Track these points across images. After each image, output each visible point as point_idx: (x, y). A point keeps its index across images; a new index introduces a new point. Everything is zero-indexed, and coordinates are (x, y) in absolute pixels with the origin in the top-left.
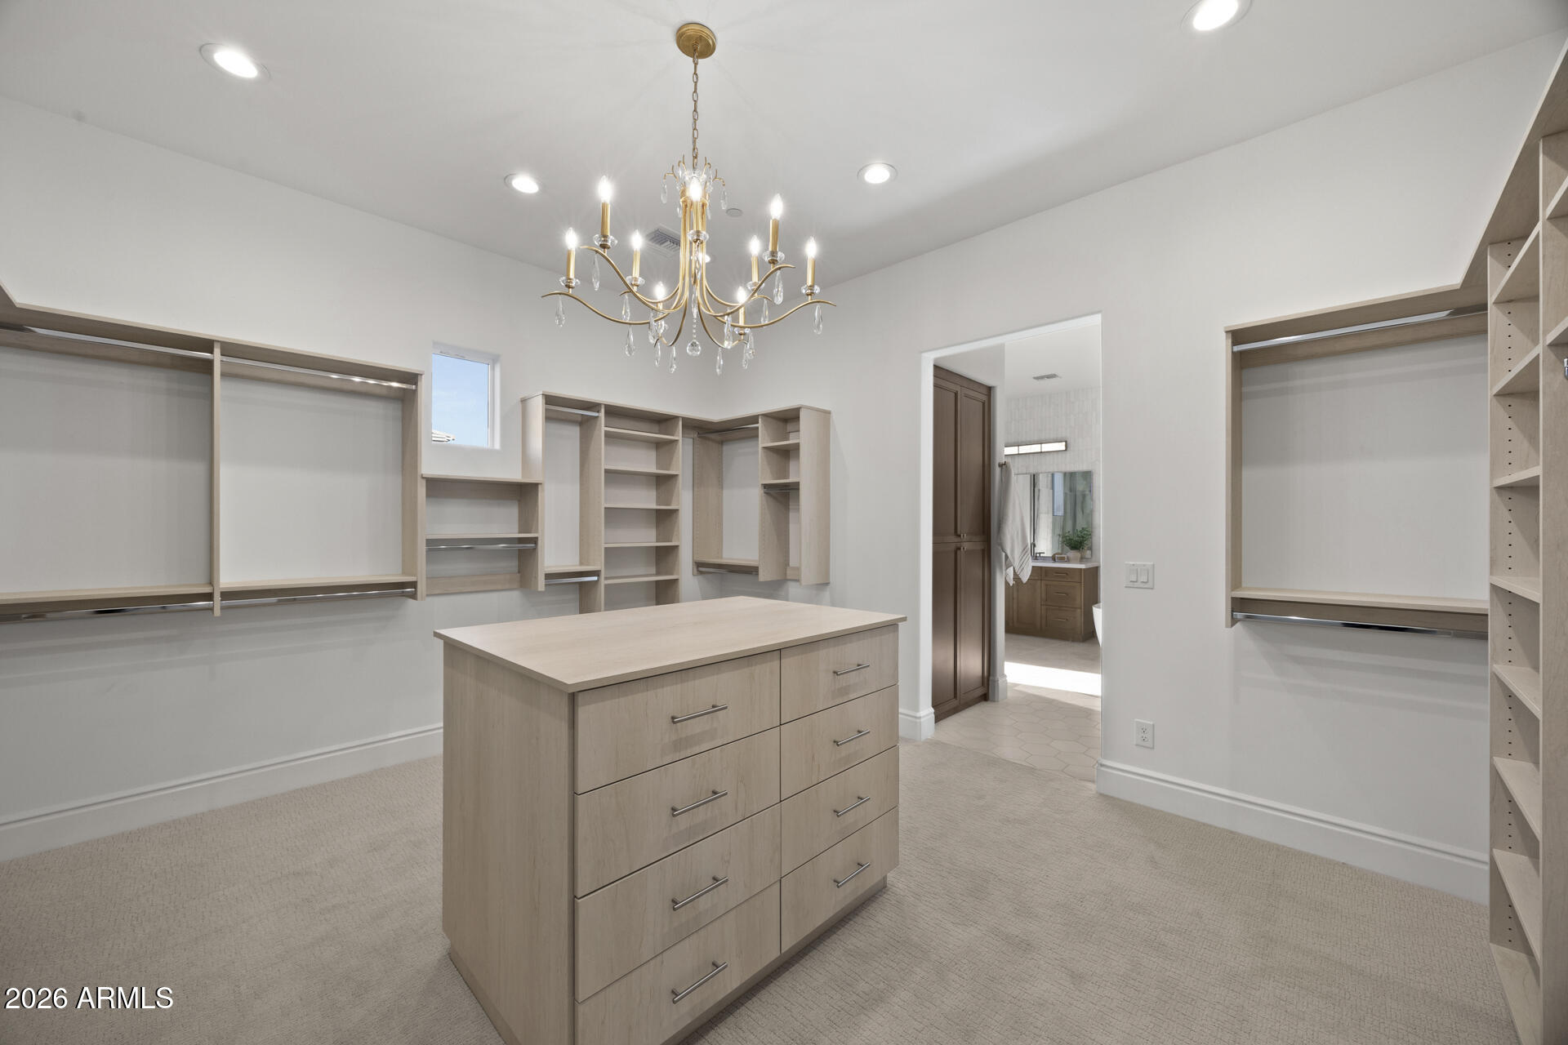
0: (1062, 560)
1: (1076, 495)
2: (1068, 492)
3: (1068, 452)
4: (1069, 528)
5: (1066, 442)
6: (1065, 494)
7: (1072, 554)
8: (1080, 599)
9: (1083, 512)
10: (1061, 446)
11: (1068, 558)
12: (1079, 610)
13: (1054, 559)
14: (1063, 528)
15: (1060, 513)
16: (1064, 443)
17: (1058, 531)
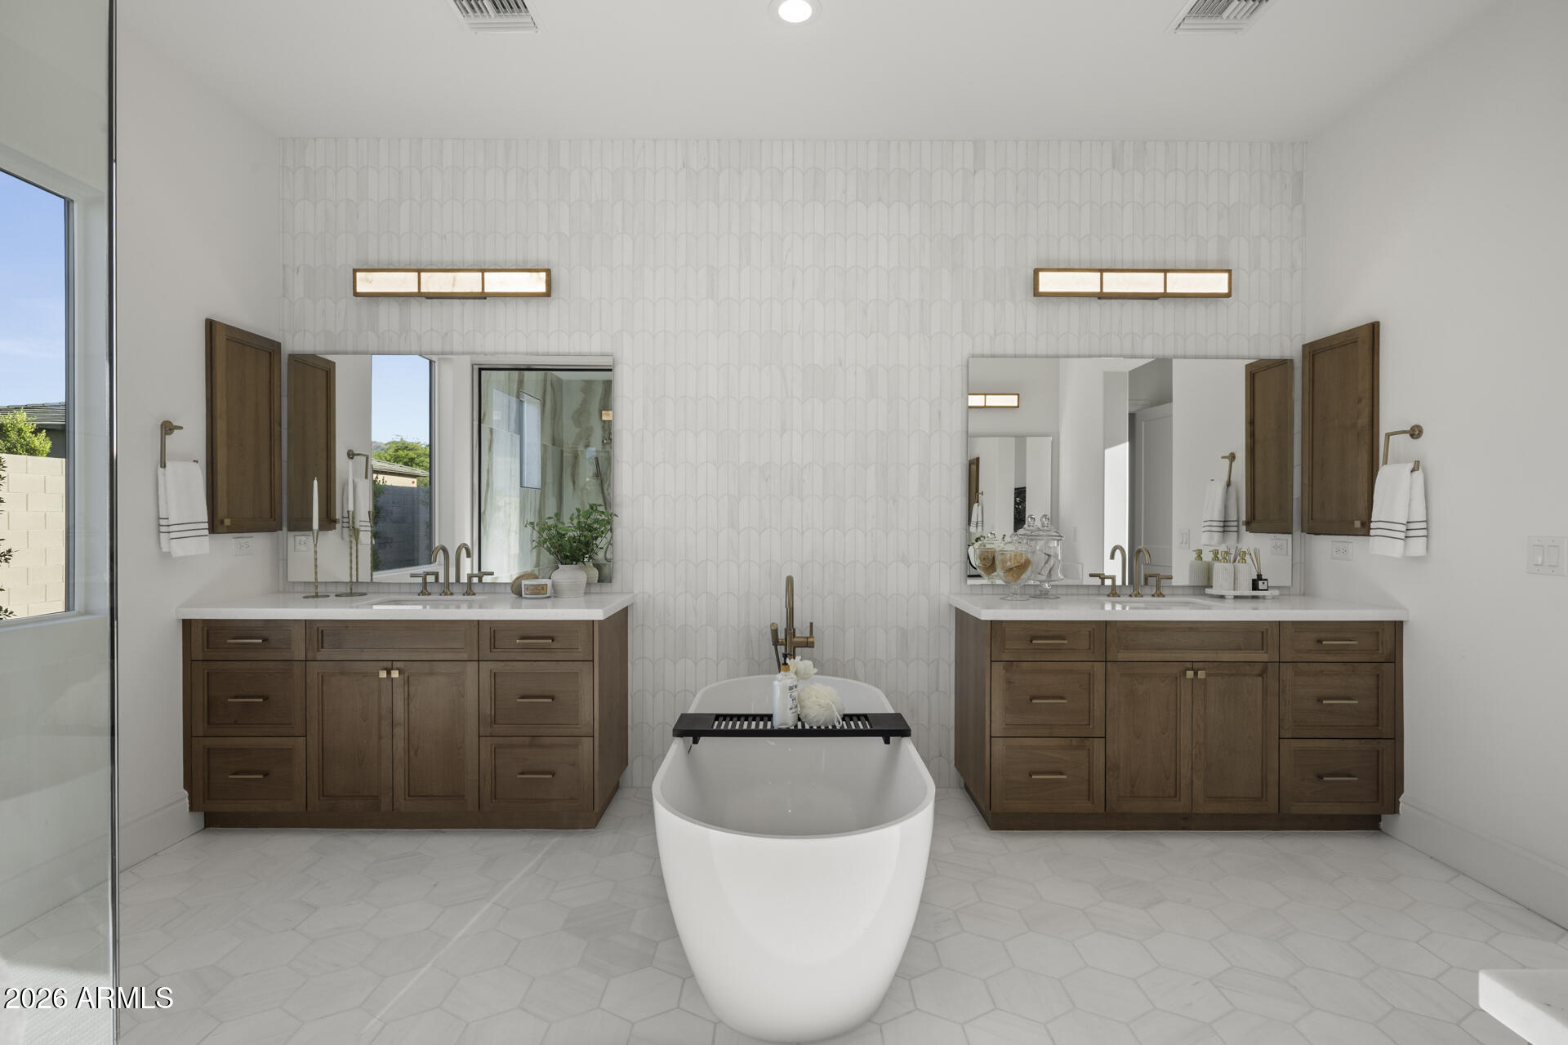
0: (539, 592)
1: (562, 452)
2: (549, 444)
3: (553, 303)
4: (550, 511)
5: (548, 272)
6: (544, 448)
7: (567, 575)
8: (589, 708)
9: (574, 483)
10: (535, 283)
11: (553, 586)
12: (587, 742)
13: (516, 589)
14: (541, 511)
15: (534, 478)
16: (543, 275)
17: (531, 518)
